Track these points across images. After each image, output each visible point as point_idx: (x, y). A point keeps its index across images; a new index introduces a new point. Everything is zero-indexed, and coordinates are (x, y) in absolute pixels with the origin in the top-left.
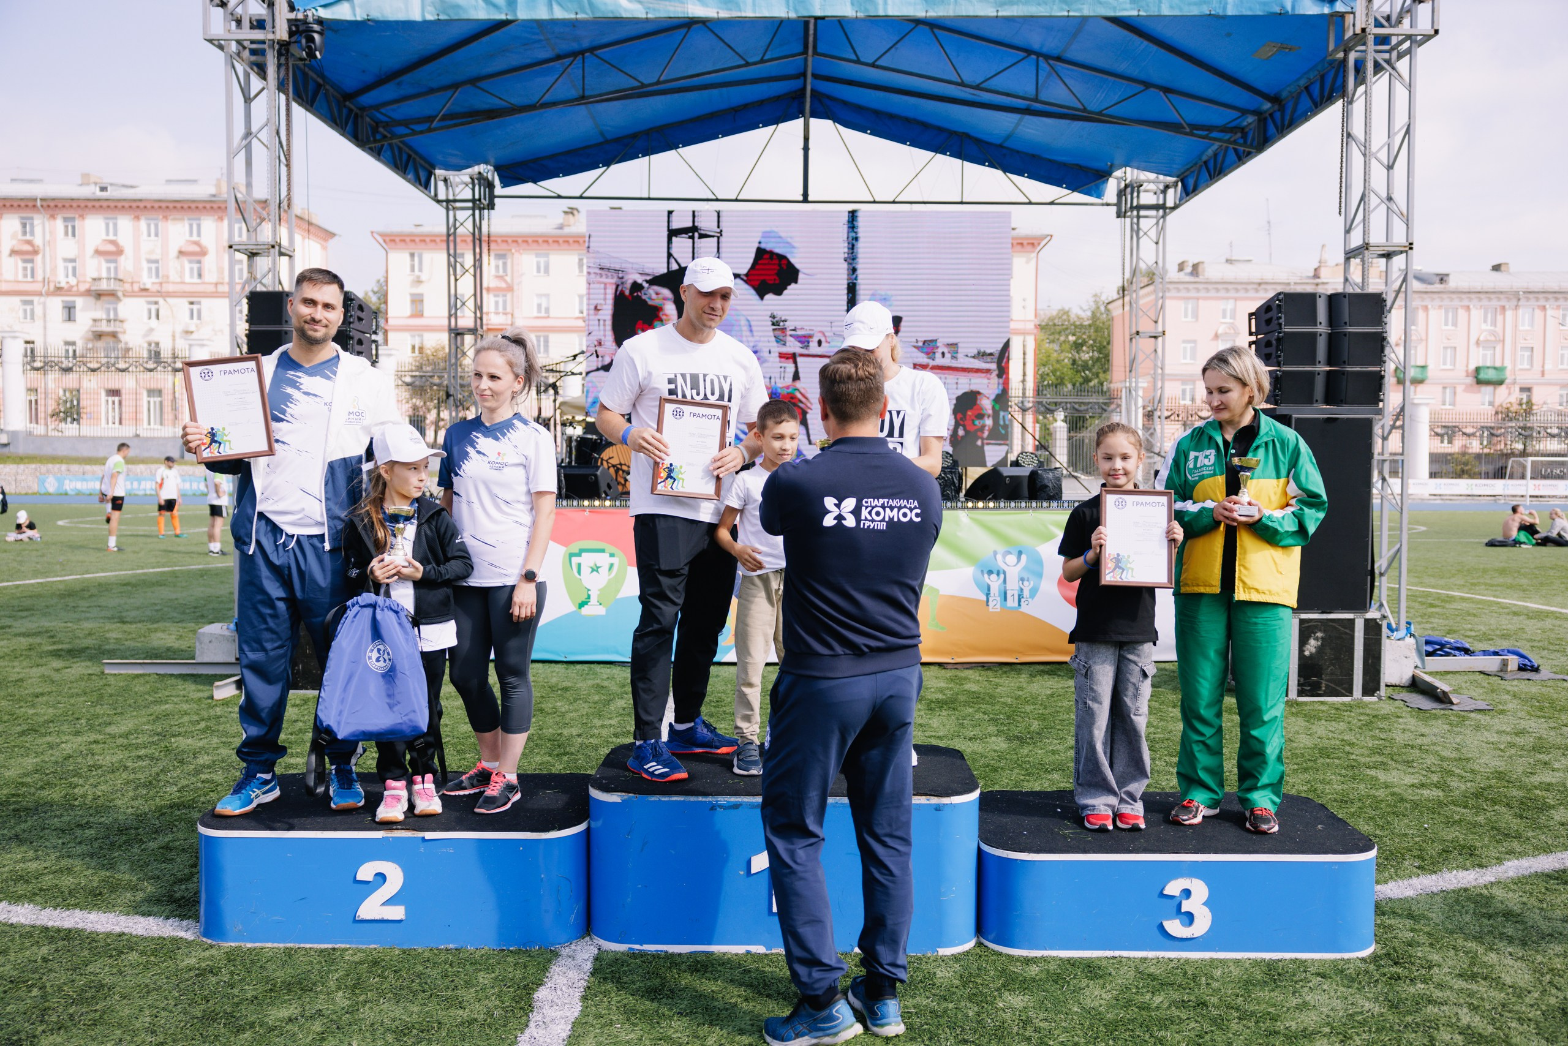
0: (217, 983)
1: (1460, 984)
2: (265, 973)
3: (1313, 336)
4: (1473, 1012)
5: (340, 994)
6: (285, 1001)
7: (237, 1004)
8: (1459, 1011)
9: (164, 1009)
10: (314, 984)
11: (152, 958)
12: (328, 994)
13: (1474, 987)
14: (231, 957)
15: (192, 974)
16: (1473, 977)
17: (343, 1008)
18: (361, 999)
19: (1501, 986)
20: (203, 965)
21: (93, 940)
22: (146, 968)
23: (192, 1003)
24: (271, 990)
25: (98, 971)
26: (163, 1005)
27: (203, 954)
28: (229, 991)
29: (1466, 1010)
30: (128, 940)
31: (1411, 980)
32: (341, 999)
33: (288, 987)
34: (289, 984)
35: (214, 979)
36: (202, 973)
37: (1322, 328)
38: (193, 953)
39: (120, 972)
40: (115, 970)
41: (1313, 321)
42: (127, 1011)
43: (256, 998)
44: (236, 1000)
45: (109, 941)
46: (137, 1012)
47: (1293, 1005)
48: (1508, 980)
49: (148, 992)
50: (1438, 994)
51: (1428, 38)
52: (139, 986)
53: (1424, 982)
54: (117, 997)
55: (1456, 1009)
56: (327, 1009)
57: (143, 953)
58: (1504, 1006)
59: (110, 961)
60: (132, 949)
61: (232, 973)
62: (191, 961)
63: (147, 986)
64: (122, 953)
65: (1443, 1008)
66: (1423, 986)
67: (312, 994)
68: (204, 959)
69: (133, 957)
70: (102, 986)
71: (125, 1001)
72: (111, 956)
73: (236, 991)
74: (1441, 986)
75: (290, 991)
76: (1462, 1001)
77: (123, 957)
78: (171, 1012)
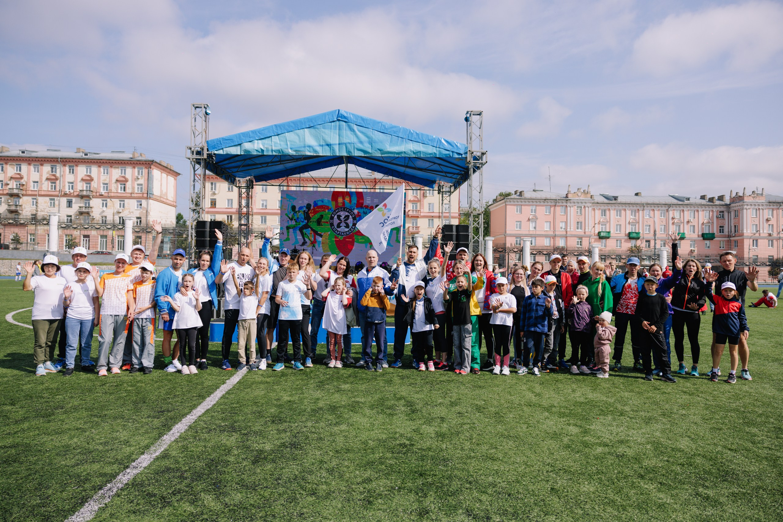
3: (452, 235)
37: (454, 233)
41: (452, 231)
51: (485, 163)
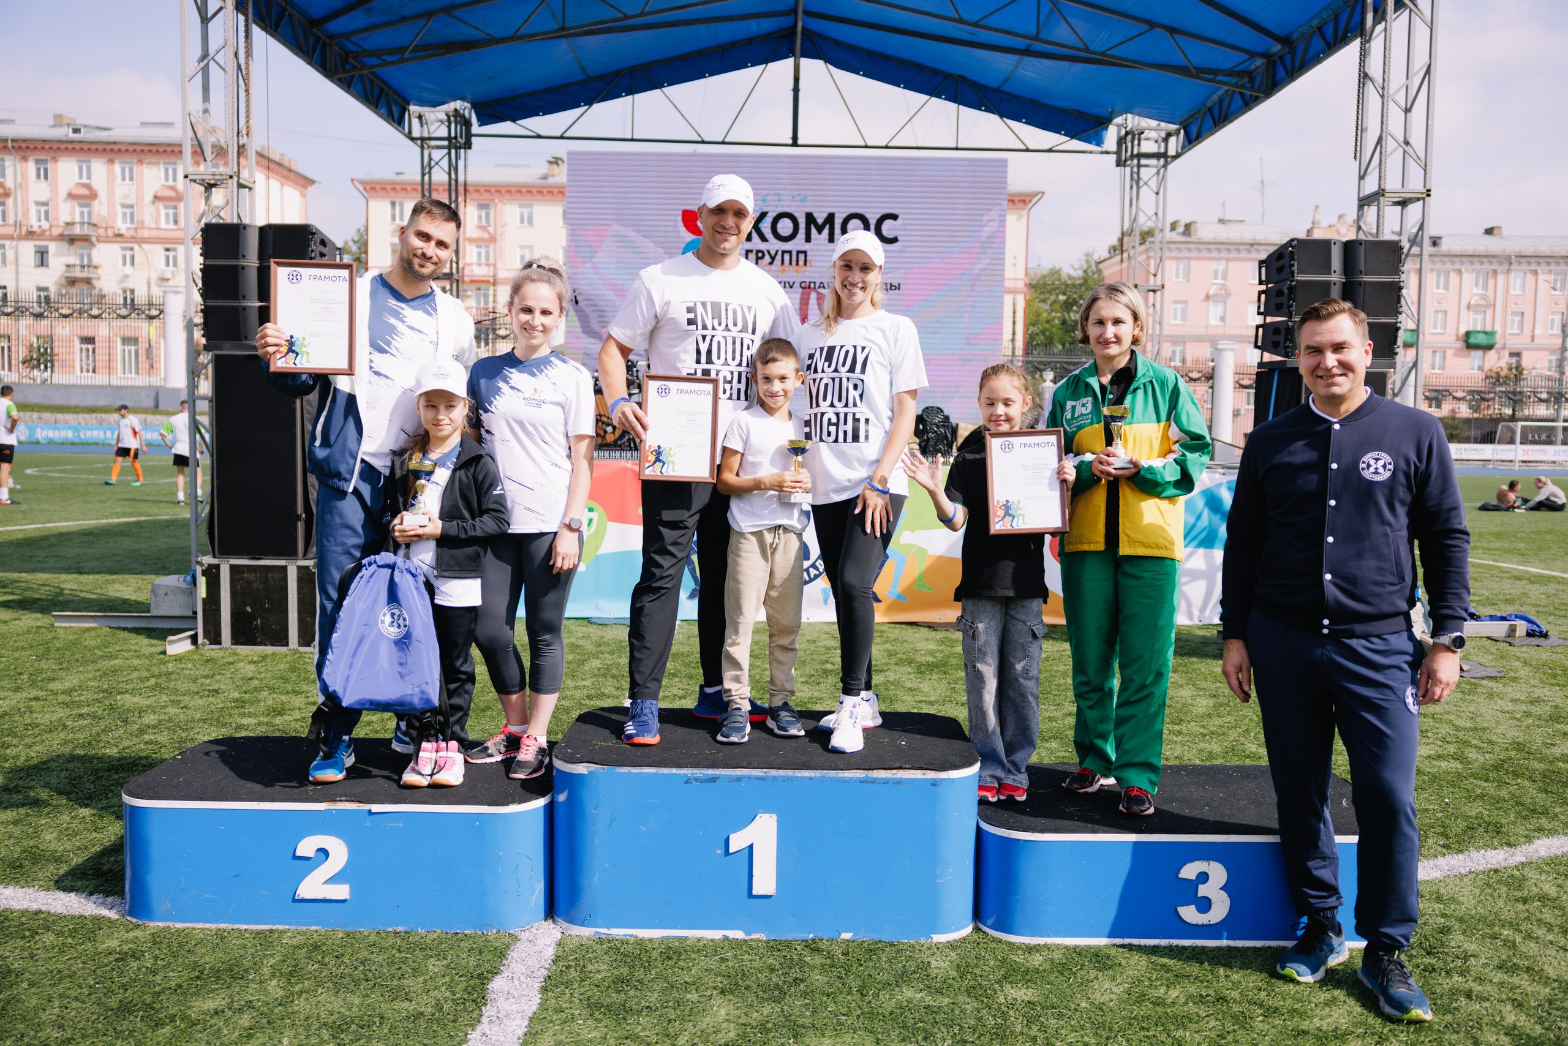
0: (139, 969)
1: (1499, 977)
2: (193, 958)
3: (1327, 285)
4: (1518, 1010)
5: (274, 982)
6: (213, 991)
7: (159, 994)
8: (1502, 1008)
9: (76, 999)
10: (246, 971)
11: (70, 940)
12: (261, 982)
13: (1516, 980)
14: (156, 940)
15: (111, 958)
16: (1514, 969)
17: (276, 999)
18: (297, 988)
19: (1547, 981)
20: (125, 948)
21: (6, 919)
22: (62, 952)
23: (109, 993)
24: (198, 977)
25: (7, 954)
26: (75, 994)
27: (126, 935)
28: (151, 978)
29: (1509, 1007)
30: (45, 919)
31: (1447, 972)
32: (275, 989)
33: (217, 974)
34: (218, 971)
35: (135, 965)
36: (123, 957)
37: (1336, 277)
38: (116, 934)
39: (32, 956)
40: (26, 954)
41: (1327, 269)
42: (34, 1001)
43: (180, 987)
44: (157, 989)
45: (23, 919)
46: (45, 1002)
47: (1321, 1000)
48: (1552, 974)
49: (60, 979)
50: (1477, 988)
52: (51, 972)
53: (1462, 974)
54: (25, 985)
55: (1498, 1007)
56: (258, 1000)
57: (59, 934)
58: (1550, 1002)
59: (22, 943)
60: (48, 929)
61: (156, 958)
62: (113, 943)
63: (59, 972)
64: (37, 933)
65: (1487, 1004)
66: (1460, 979)
67: (242, 982)
68: (127, 942)
69: (48, 938)
70: (9, 972)
71: (33, 990)
72: (23, 938)
73: (158, 979)
74: (1479, 980)
75: (218, 978)
76: (1504, 997)
77: (37, 938)
78: (84, 1002)
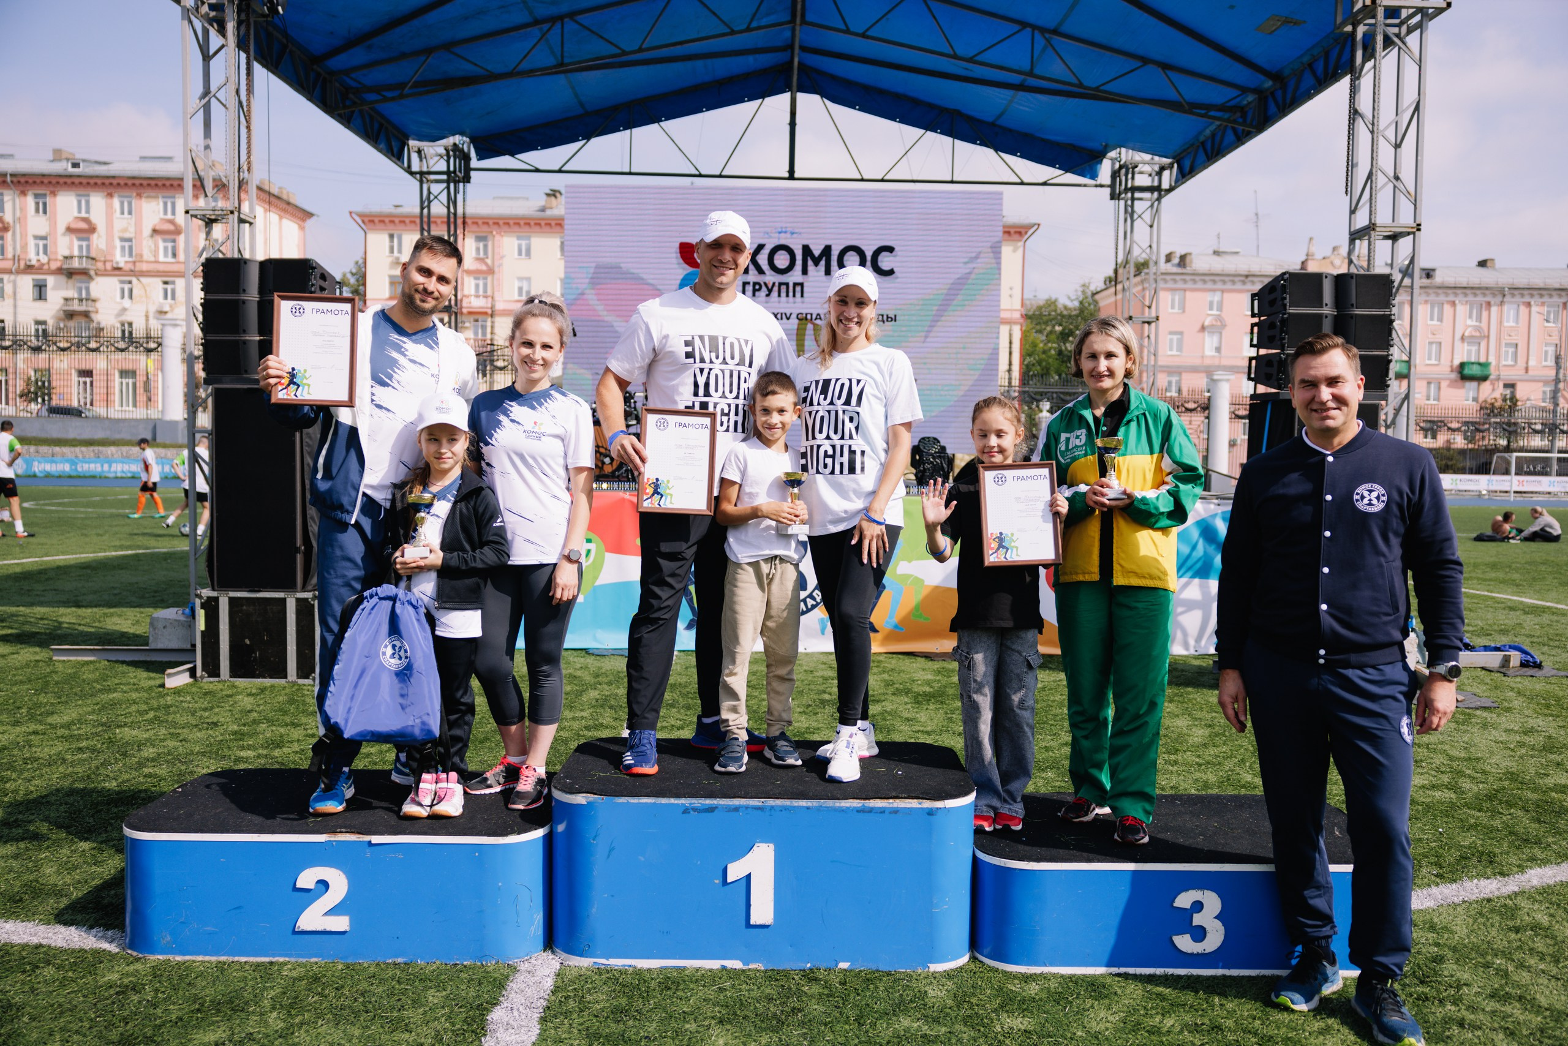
0: (140, 1002)
1: (1491, 1005)
2: (193, 991)
3: (1320, 317)
4: (1510, 1038)
5: (274, 1014)
6: (213, 1023)
7: (160, 1026)
8: (1494, 1037)
9: (77, 1032)
10: (247, 1003)
11: (70, 974)
12: (261, 1014)
13: (1508, 1009)
14: (157, 972)
15: (112, 991)
16: (1506, 998)
17: (277, 1031)
18: (297, 1020)
19: (1538, 1009)
20: (126, 981)
21: (7, 953)
22: (63, 986)
23: (110, 1025)
24: (198, 1010)
25: (8, 988)
26: (76, 1028)
27: (127, 968)
28: (152, 1011)
29: (1501, 1036)
30: (45, 953)
31: (1440, 1001)
32: (275, 1021)
33: (217, 1006)
34: (219, 1004)
35: (135, 998)
36: (123, 990)
37: (1328, 310)
38: (116, 968)
39: (33, 990)
40: (27, 988)
41: (1319, 303)
42: (35, 1035)
43: (181, 1019)
44: (158, 1022)
45: (24, 953)
46: (46, 1036)
47: (1315, 1029)
48: (1544, 1002)
49: (62, 1013)
50: (1470, 1016)
51: (1439, 11)
52: (52, 1006)
53: (1455, 1003)
54: (26, 1019)
55: (1490, 1035)
56: (259, 1032)
57: (60, 968)
58: (1542, 1031)
59: (22, 977)
60: (48, 963)
61: (157, 991)
62: (114, 977)
63: (60, 1005)
64: (38, 967)
65: (1479, 1033)
66: (1453, 1008)
67: (243, 1015)
68: (128, 975)
69: (49, 972)
70: (10, 1006)
71: (34, 1024)
72: (24, 972)
73: (159, 1011)
74: (1472, 1008)
75: (218, 1011)
76: (1496, 1025)
77: (38, 972)
78: (85, 1036)
